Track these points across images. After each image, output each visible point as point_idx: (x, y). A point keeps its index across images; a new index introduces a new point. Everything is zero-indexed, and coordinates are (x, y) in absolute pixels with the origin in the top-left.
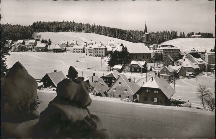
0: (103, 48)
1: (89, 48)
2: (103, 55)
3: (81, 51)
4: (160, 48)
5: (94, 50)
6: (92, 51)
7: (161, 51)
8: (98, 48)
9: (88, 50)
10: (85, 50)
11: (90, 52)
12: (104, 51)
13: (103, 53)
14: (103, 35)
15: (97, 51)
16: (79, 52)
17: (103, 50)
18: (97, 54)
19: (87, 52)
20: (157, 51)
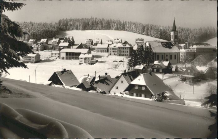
0: (127, 47)
1: (113, 47)
2: (127, 55)
3: (106, 51)
4: (193, 47)
5: (118, 49)
6: (117, 50)
7: (194, 50)
8: (122, 47)
9: (112, 49)
10: (109, 49)
11: (114, 52)
12: (129, 50)
13: (127, 52)
14: (135, 32)
15: (121, 50)
16: (103, 51)
17: (127, 49)
18: (121, 53)
19: (111, 52)
20: (190, 50)
